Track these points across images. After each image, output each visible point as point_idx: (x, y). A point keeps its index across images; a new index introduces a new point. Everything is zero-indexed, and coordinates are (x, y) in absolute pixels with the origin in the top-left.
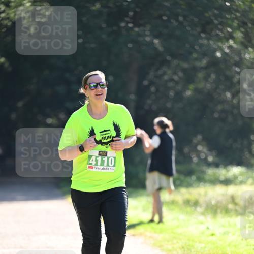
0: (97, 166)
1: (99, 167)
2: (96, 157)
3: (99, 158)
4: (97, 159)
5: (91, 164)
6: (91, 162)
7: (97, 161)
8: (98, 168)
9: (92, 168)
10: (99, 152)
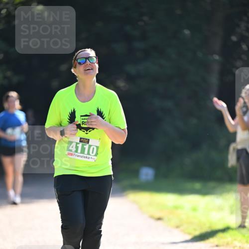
0: (76, 154)
1: (79, 154)
2: (77, 143)
3: (80, 145)
4: (78, 145)
5: (71, 151)
6: (70, 148)
7: (77, 148)
8: (78, 156)
9: (72, 155)
10: (81, 138)
